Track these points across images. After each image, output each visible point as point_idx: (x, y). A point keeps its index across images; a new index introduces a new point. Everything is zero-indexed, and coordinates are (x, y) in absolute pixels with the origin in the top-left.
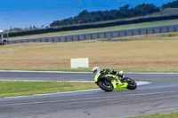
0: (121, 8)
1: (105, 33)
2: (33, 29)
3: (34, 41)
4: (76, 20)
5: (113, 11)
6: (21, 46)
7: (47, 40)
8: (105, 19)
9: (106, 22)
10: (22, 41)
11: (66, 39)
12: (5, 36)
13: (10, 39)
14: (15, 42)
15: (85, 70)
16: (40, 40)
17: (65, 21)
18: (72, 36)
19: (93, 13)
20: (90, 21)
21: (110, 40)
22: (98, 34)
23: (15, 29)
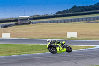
0: (95, 5)
1: (86, 18)
2: (46, 16)
3: (47, 22)
4: (70, 10)
5: (90, 6)
6: (39, 25)
7: (54, 22)
8: (86, 10)
9: (87, 12)
10: (40, 22)
11: (65, 21)
12: (30, 19)
13: (33, 21)
14: (36, 23)
15: (75, 39)
16: (50, 22)
17: (64, 12)
18: (68, 20)
19: (80, 7)
20: (78, 11)
21: (89, 22)
22: (82, 19)
23: (36, 15)
